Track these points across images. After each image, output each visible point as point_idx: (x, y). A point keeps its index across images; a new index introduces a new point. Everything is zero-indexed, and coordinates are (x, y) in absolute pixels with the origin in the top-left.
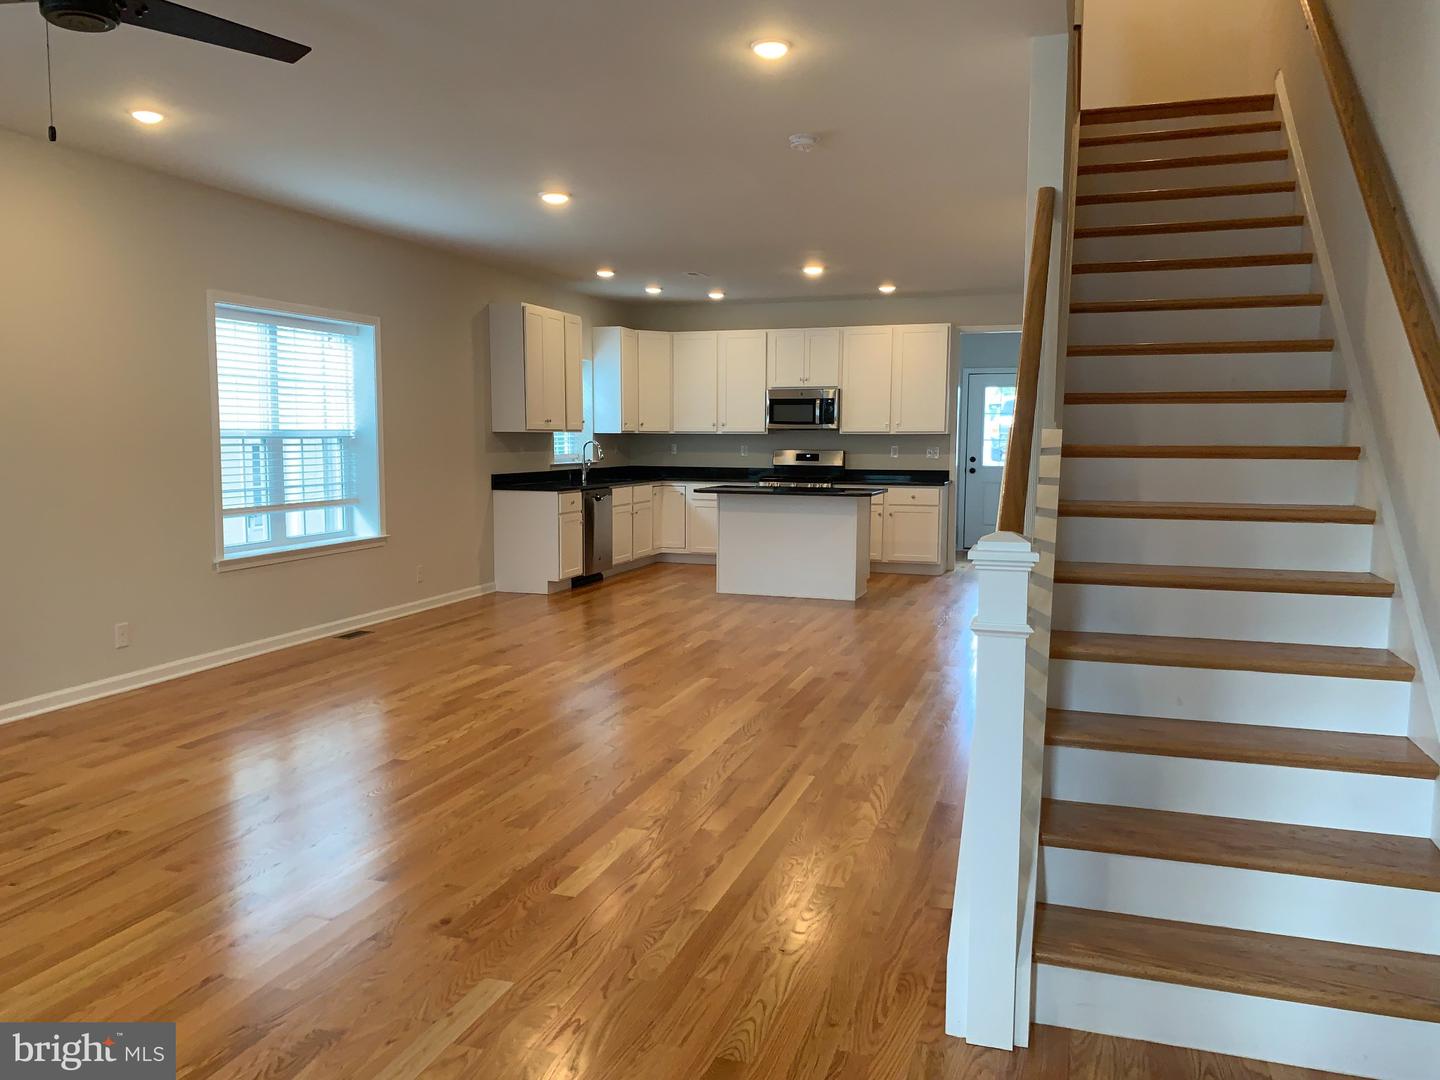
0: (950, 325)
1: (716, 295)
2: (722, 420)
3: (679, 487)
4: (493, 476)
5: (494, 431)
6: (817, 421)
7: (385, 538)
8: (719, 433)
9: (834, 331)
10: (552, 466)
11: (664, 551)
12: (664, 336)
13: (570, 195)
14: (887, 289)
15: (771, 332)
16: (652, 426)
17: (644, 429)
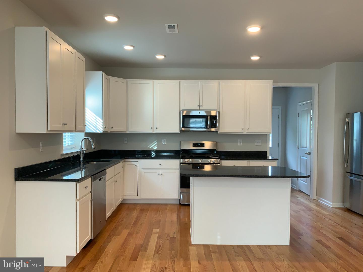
0: (272, 81)
2: (156, 126)
4: (16, 169)
6: (208, 127)
8: (154, 132)
9: (216, 82)
10: (62, 155)
14: (255, 58)
15: (182, 81)
16: (117, 129)
17: (113, 130)
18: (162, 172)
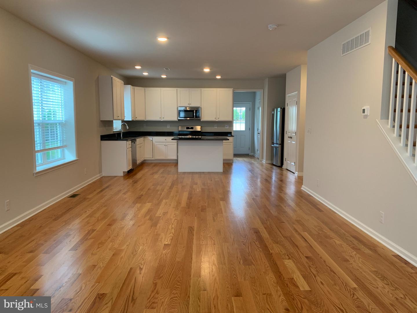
0: (233, 89)
1: (164, 76)
2: (163, 117)
3: (150, 138)
4: (101, 136)
5: (101, 120)
6: (195, 117)
7: (77, 159)
8: (162, 120)
9: (199, 89)
10: (114, 132)
11: (145, 159)
12: (143, 89)
13: (168, 38)
14: (218, 77)
15: (179, 89)
16: (139, 118)
17: (137, 119)
18: (167, 144)
